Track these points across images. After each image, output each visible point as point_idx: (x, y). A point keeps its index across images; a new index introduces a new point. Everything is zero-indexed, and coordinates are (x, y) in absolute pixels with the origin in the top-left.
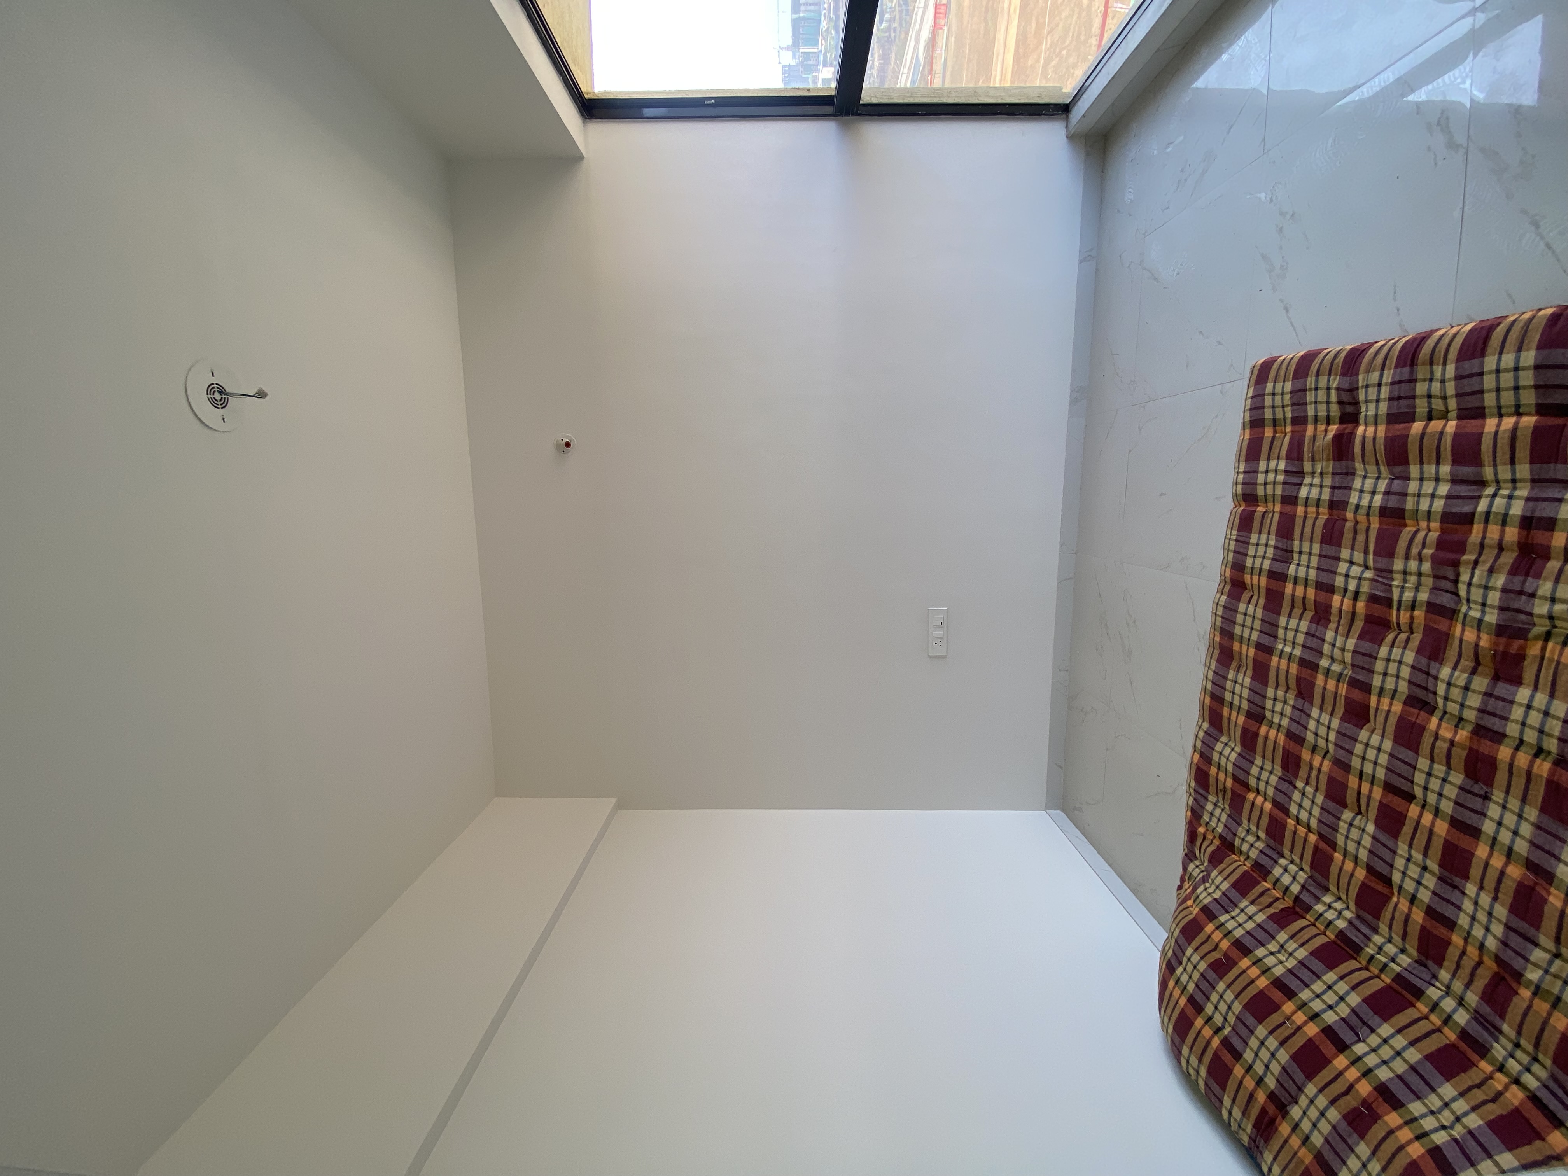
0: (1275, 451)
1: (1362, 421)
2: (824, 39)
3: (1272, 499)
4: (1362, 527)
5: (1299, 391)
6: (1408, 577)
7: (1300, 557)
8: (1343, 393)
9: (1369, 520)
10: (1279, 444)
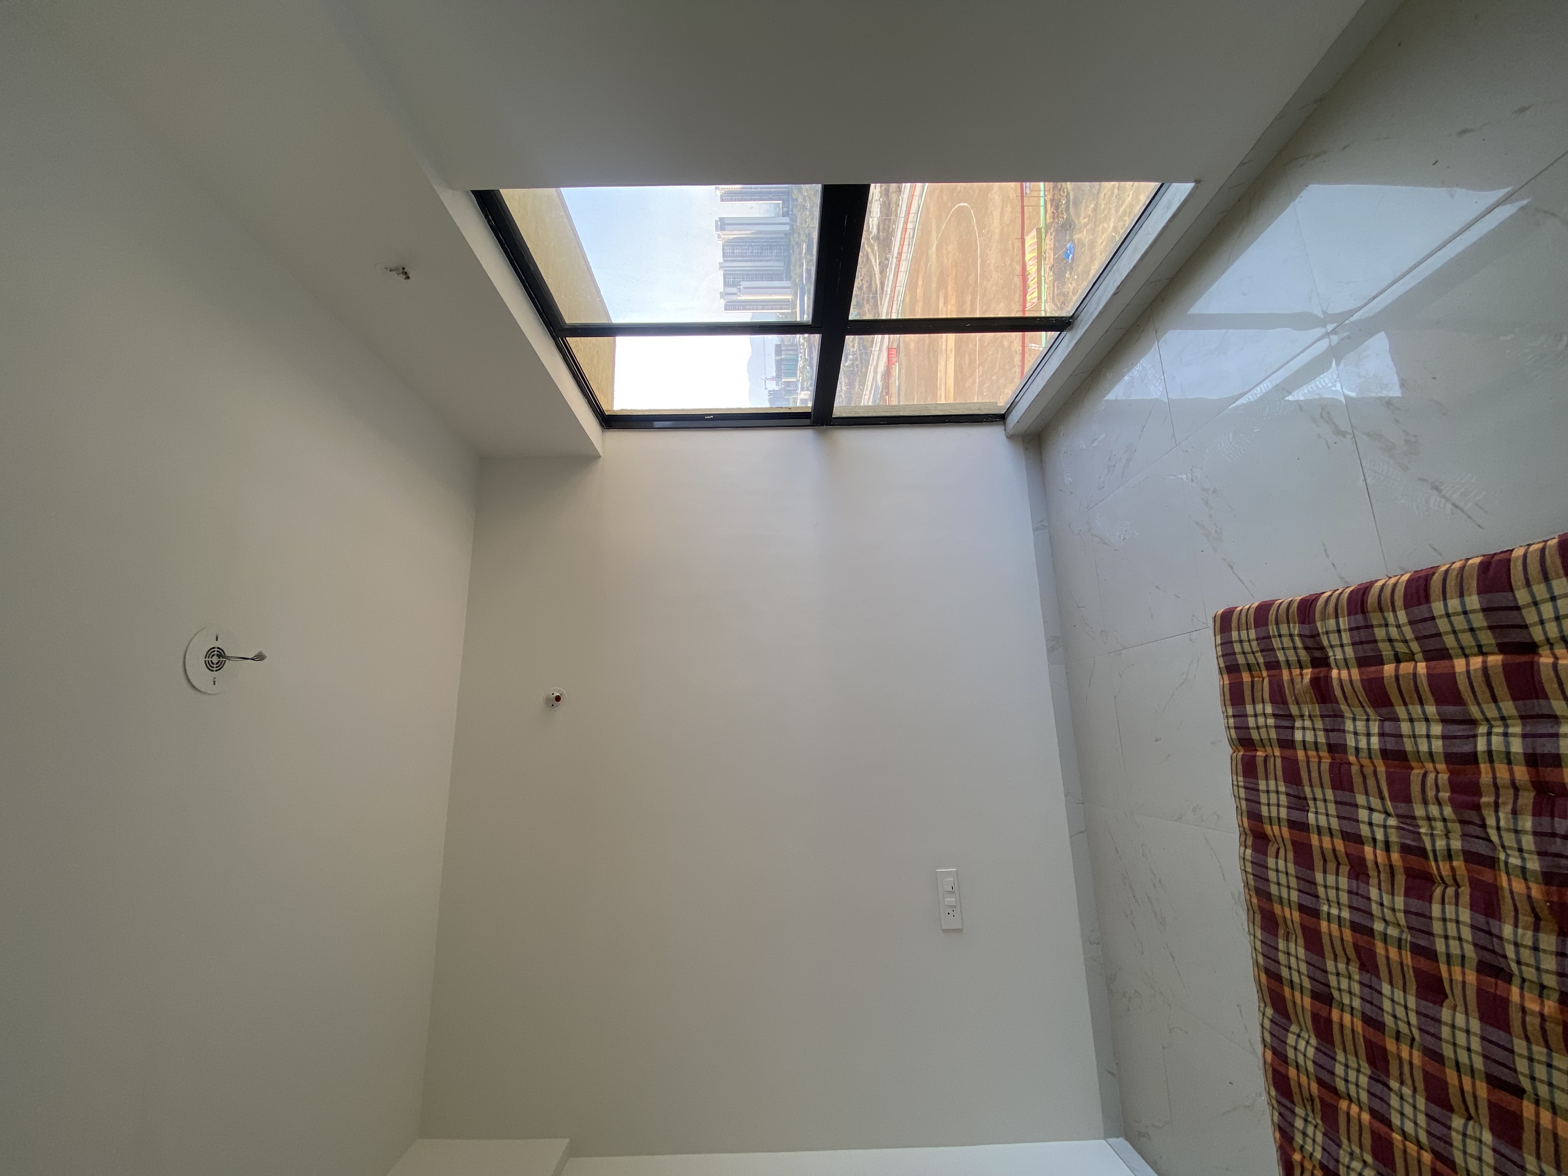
0: (1258, 695)
1: (1333, 664)
2: (801, 372)
3: (1269, 743)
4: (1369, 770)
5: (1264, 638)
6: (1433, 823)
7: (1315, 805)
8: (1305, 639)
9: (1373, 763)
10: (1260, 688)
